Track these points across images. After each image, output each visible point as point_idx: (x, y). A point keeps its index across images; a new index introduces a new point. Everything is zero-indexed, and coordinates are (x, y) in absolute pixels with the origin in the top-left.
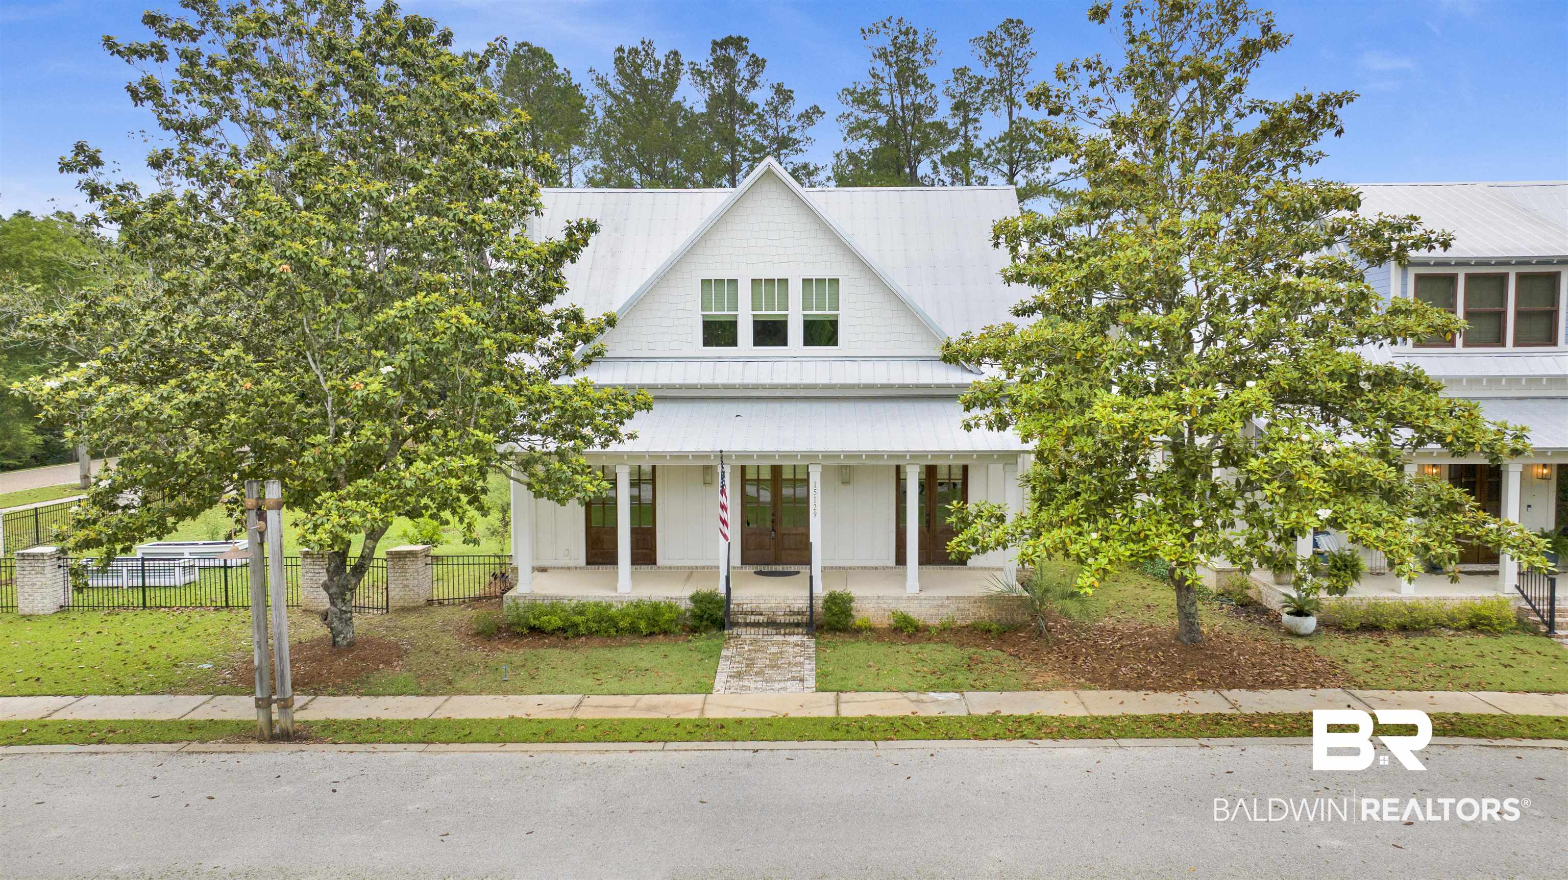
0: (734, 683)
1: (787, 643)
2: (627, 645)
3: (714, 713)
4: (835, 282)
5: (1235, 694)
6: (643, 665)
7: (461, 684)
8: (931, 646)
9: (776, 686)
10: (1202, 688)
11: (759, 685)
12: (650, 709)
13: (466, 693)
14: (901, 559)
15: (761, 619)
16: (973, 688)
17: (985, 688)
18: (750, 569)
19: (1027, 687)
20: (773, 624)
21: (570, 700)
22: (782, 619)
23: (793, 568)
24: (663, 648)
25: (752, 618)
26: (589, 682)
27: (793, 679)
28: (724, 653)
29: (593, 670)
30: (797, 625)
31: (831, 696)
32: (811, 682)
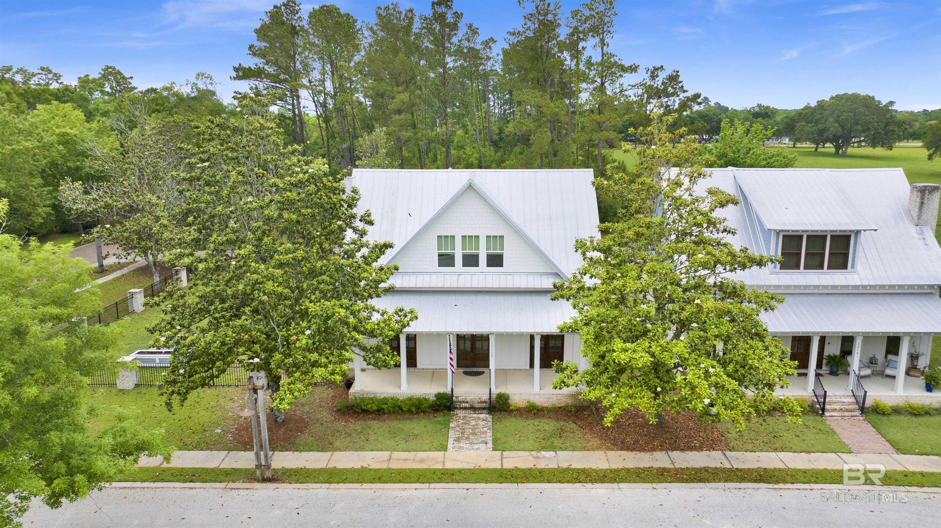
3: (449, 465)
4: (502, 237)
5: (675, 455)
6: (416, 432)
7: (337, 444)
8: (545, 420)
9: (476, 446)
11: (468, 446)
12: (422, 461)
13: (340, 450)
14: (532, 365)
15: (467, 405)
16: (561, 449)
18: (461, 370)
19: (584, 449)
20: (473, 408)
21: (385, 455)
22: (476, 405)
23: (481, 370)
25: (463, 405)
26: (392, 443)
27: (483, 442)
28: (452, 425)
32: (490, 445)
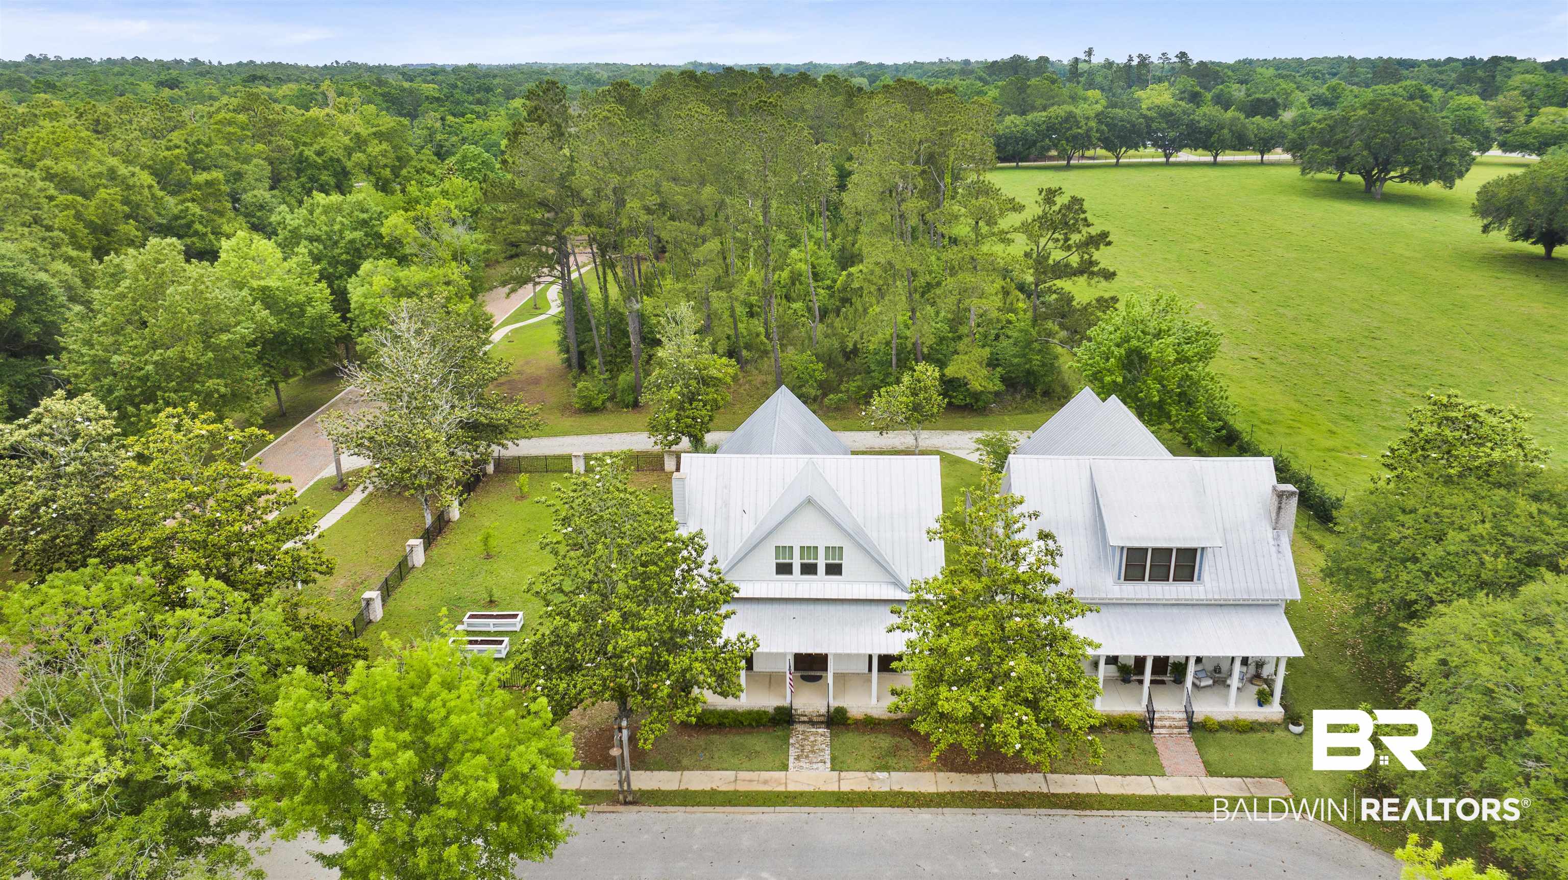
0: (797, 763)
1: (817, 733)
2: (749, 733)
3: (792, 788)
4: (841, 548)
5: (1000, 777)
6: (758, 749)
7: (685, 762)
8: (881, 736)
9: (815, 766)
10: (987, 772)
11: (808, 765)
12: (766, 782)
13: (688, 769)
14: (870, 669)
15: (805, 719)
16: (894, 770)
17: (899, 770)
18: (799, 674)
19: (916, 769)
20: (812, 723)
21: (730, 774)
22: (815, 719)
23: (818, 673)
24: (764, 736)
25: (802, 719)
26: (736, 762)
27: (821, 761)
28: (791, 741)
29: (736, 750)
30: (822, 722)
31: (836, 773)
32: (828, 765)
